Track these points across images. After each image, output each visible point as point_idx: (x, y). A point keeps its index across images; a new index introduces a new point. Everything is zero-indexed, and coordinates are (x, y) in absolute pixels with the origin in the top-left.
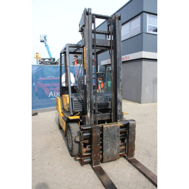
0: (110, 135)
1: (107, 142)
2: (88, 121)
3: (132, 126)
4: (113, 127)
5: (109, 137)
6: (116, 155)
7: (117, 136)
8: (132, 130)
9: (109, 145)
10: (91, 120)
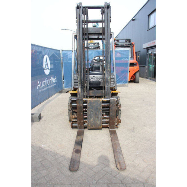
0: (93, 107)
1: (90, 113)
2: (79, 95)
3: (113, 102)
4: (95, 101)
5: (92, 109)
6: (99, 124)
7: (99, 109)
8: (112, 105)
9: (92, 116)
10: (82, 94)
